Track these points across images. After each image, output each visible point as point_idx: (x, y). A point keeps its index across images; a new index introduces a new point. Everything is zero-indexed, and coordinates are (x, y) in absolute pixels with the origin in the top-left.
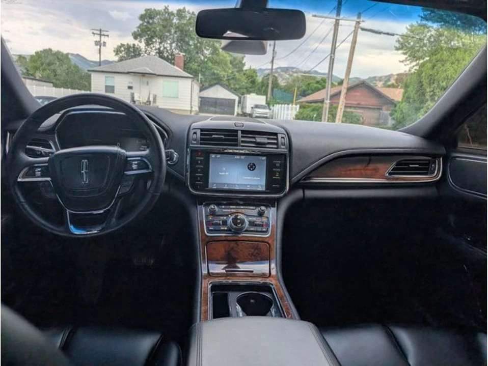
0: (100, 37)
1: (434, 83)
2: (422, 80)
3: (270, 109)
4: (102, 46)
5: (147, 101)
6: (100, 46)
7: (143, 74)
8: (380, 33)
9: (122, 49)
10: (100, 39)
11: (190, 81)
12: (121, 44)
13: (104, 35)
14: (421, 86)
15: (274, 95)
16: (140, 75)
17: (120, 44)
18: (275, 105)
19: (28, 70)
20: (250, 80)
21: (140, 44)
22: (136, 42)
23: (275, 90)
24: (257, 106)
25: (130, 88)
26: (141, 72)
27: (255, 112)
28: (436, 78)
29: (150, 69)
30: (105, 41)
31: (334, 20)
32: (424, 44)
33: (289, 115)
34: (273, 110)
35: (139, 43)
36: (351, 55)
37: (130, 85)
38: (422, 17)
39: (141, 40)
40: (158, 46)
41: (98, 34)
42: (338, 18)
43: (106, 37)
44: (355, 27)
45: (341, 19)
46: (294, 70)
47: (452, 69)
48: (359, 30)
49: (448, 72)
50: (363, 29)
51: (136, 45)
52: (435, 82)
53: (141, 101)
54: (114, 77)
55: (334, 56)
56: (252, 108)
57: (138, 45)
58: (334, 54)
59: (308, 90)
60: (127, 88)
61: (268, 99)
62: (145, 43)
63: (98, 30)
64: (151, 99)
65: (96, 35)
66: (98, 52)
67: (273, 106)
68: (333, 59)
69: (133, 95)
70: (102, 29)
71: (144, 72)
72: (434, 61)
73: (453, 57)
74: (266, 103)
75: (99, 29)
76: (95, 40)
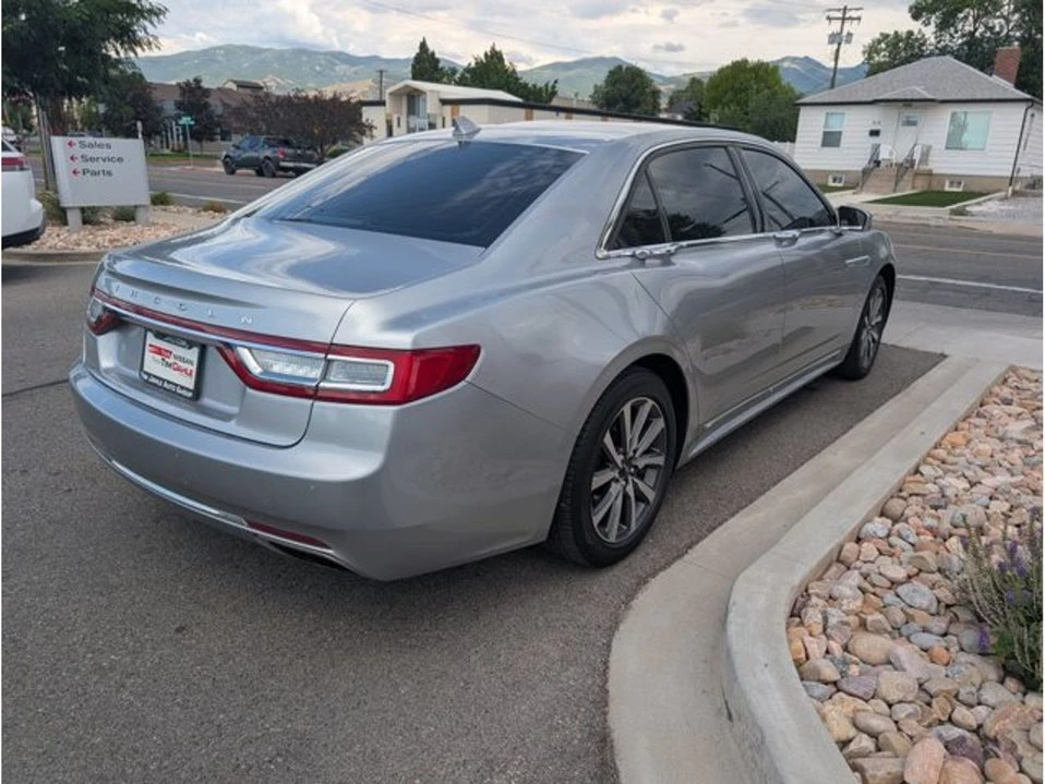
0: (843, 23)
4: (843, 45)
5: (907, 161)
6: (839, 44)
7: (908, 103)
9: (883, 45)
10: (842, 28)
11: (1021, 108)
12: (882, 34)
13: (851, 19)
16: (901, 104)
17: (878, 36)
19: (701, 106)
21: (924, 29)
22: (916, 26)
25: (875, 133)
26: (902, 97)
29: (927, 89)
30: (851, 31)
35: (922, 27)
37: (875, 128)
39: (929, 19)
40: (969, 28)
41: (837, 19)
43: (855, 22)
51: (916, 32)
53: (894, 162)
54: (843, 114)
57: (920, 31)
60: (867, 134)
62: (937, 26)
63: (839, 10)
64: (917, 157)
65: (833, 21)
66: (833, 57)
69: (876, 148)
70: (849, 7)
71: (909, 97)
75: (842, 7)
76: (830, 32)
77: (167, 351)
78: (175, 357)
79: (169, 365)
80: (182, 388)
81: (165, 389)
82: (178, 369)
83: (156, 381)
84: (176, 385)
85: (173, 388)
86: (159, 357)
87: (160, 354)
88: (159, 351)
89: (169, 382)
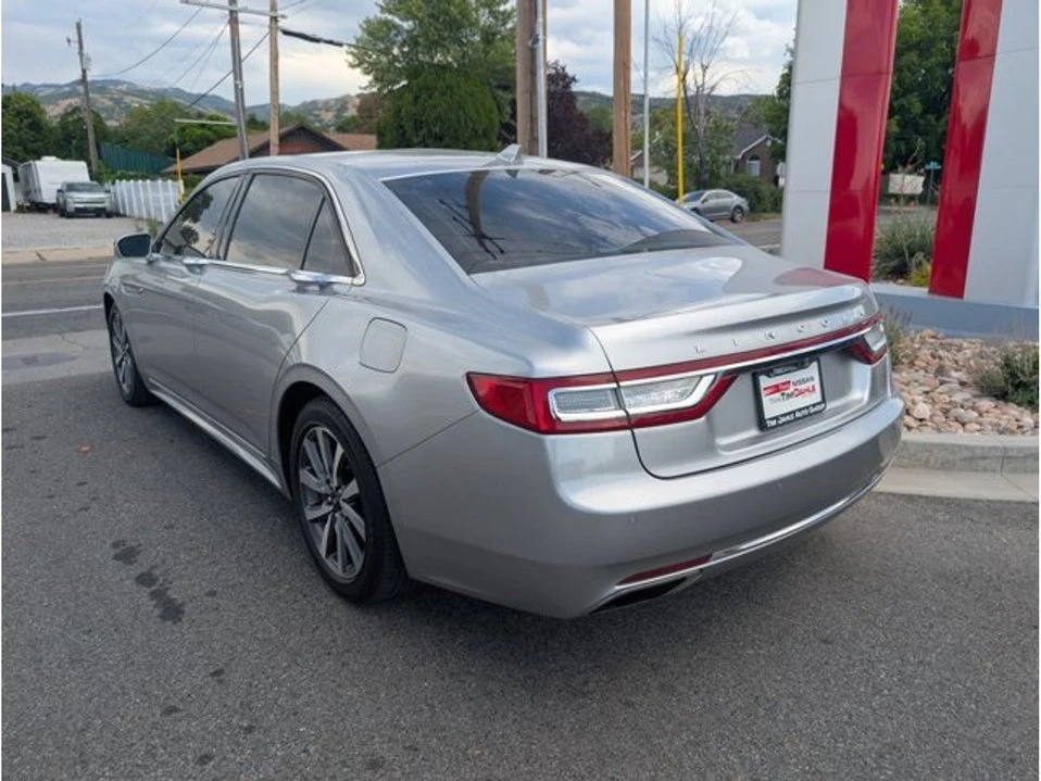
1: (421, 128)
2: (402, 123)
3: (108, 192)
8: (317, 41)
14: (404, 134)
15: (104, 156)
18: (117, 181)
20: (26, 122)
23: (105, 145)
24: (71, 187)
27: (69, 200)
28: (424, 118)
31: (227, 12)
32: (394, 56)
33: (162, 200)
34: (115, 194)
36: (274, 82)
38: (381, 7)
42: (233, 8)
44: (271, 28)
45: (241, 11)
46: (124, 88)
47: (443, 104)
48: (280, 34)
49: (439, 109)
50: (286, 33)
52: (424, 125)
55: (242, 84)
56: (59, 191)
58: (241, 79)
59: (185, 142)
61: (94, 168)
67: (114, 183)
68: (242, 89)
72: (415, 89)
73: (441, 82)
74: (91, 178)
77: (784, 384)
78: (794, 384)
79: (790, 396)
80: (814, 405)
81: (799, 418)
82: (801, 393)
83: (788, 418)
84: (807, 407)
85: (805, 412)
86: (778, 395)
87: (778, 391)
88: (776, 389)
89: (800, 410)
